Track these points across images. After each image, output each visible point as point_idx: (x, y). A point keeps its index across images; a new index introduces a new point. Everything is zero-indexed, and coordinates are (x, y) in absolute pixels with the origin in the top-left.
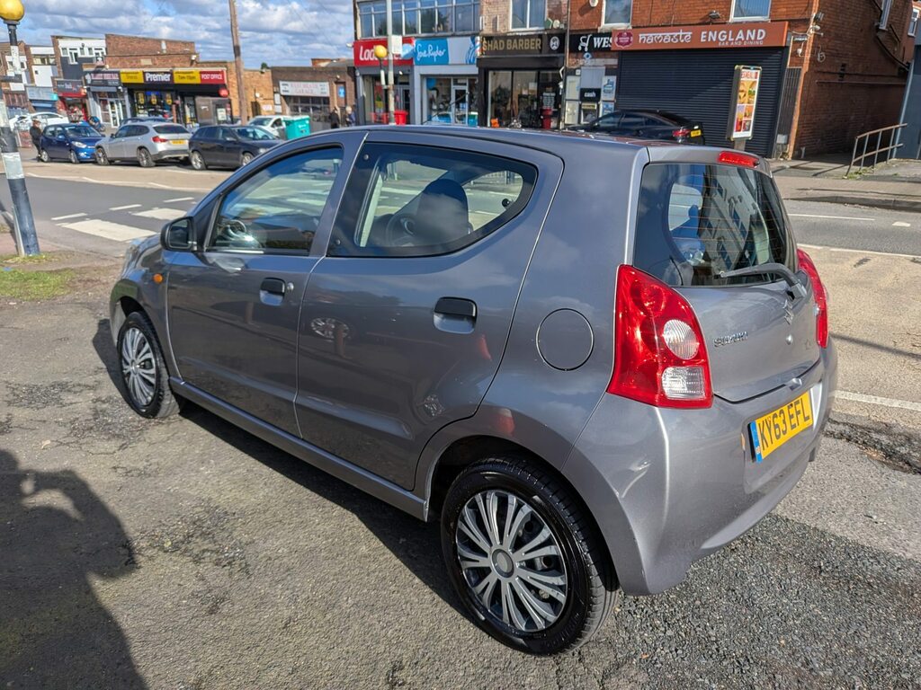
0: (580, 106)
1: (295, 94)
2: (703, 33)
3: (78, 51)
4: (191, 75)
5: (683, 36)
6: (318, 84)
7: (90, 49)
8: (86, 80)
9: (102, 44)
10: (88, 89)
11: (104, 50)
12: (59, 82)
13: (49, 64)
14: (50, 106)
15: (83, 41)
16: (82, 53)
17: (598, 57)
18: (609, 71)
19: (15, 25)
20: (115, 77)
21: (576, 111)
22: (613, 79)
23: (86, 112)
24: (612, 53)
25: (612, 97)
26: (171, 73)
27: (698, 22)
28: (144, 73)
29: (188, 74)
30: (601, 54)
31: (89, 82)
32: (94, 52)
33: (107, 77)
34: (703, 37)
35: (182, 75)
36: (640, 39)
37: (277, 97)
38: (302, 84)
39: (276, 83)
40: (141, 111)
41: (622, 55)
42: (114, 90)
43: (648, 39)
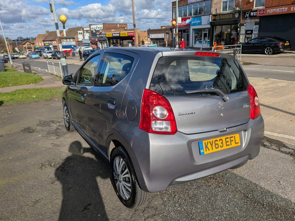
0: (245, 36)
1: (154, 38)
2: (292, 8)
3: (96, 29)
4: (125, 34)
5: (284, 9)
6: (161, 34)
7: (99, 28)
8: (97, 37)
9: (102, 26)
10: (98, 39)
11: (102, 28)
12: (90, 38)
13: (88, 33)
14: (88, 44)
15: (97, 26)
16: (97, 29)
17: (252, 19)
18: (256, 24)
19: (64, 23)
20: (105, 35)
21: (244, 38)
22: (258, 26)
23: (97, 46)
24: (257, 17)
25: (257, 32)
26: (120, 33)
27: (291, 3)
28: (112, 34)
29: (124, 33)
30: (253, 18)
31: (98, 37)
32: (100, 28)
33: (103, 35)
34: (292, 9)
35: (122, 34)
36: (268, 12)
37: (149, 39)
38: (156, 34)
39: (149, 35)
40: (111, 45)
41: (261, 18)
42: (104, 39)
43: (271, 11)
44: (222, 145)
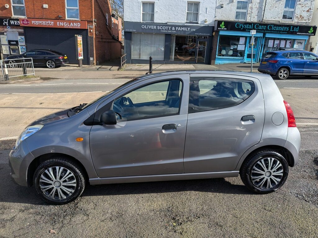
0: (9, 47)
5: (50, 23)
17: (14, 28)
18: (20, 34)
21: (8, 49)
22: (23, 37)
24: (20, 27)
25: (24, 44)
27: (54, 18)
34: (58, 24)
36: (33, 23)
41: (25, 28)
43: (36, 23)
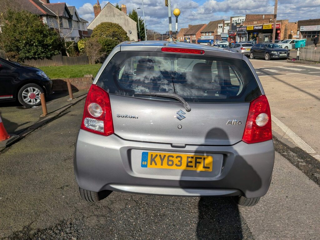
1: (306, 30)
3: (237, 21)
4: (269, 26)
6: (316, 26)
7: (241, 20)
8: (237, 30)
9: (244, 18)
10: (237, 33)
11: (245, 20)
12: (230, 31)
13: (229, 26)
14: (226, 39)
15: (239, 18)
16: (238, 22)
20: (245, 28)
23: (235, 40)
26: (262, 26)
28: (254, 26)
29: (268, 26)
31: (237, 31)
32: (242, 21)
33: (243, 29)
35: (266, 26)
37: (298, 32)
38: (309, 26)
39: (299, 27)
40: (251, 39)
42: (244, 33)
44: (179, 164)
